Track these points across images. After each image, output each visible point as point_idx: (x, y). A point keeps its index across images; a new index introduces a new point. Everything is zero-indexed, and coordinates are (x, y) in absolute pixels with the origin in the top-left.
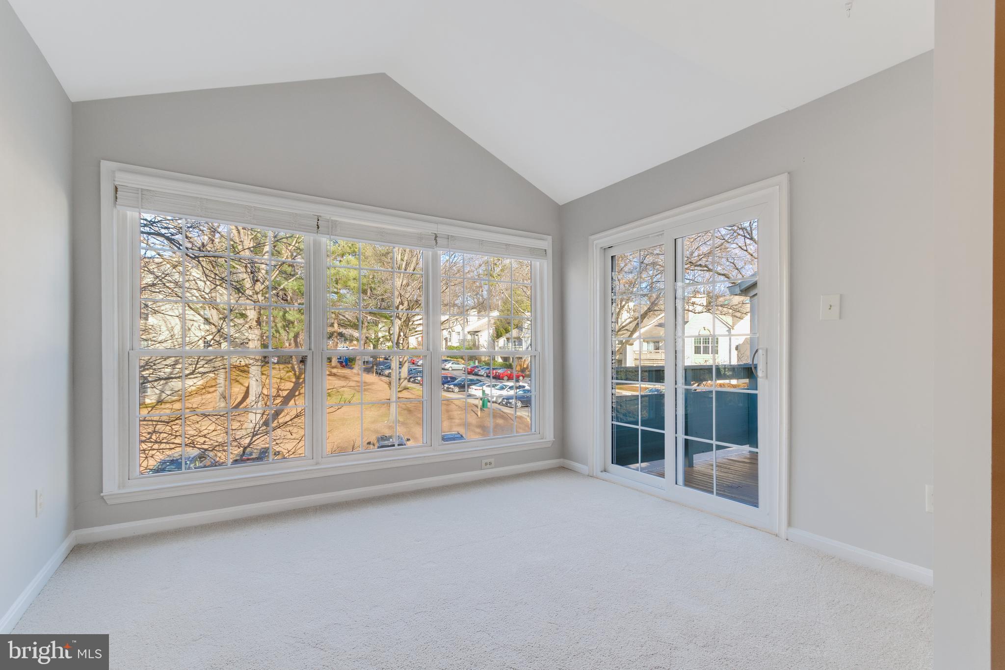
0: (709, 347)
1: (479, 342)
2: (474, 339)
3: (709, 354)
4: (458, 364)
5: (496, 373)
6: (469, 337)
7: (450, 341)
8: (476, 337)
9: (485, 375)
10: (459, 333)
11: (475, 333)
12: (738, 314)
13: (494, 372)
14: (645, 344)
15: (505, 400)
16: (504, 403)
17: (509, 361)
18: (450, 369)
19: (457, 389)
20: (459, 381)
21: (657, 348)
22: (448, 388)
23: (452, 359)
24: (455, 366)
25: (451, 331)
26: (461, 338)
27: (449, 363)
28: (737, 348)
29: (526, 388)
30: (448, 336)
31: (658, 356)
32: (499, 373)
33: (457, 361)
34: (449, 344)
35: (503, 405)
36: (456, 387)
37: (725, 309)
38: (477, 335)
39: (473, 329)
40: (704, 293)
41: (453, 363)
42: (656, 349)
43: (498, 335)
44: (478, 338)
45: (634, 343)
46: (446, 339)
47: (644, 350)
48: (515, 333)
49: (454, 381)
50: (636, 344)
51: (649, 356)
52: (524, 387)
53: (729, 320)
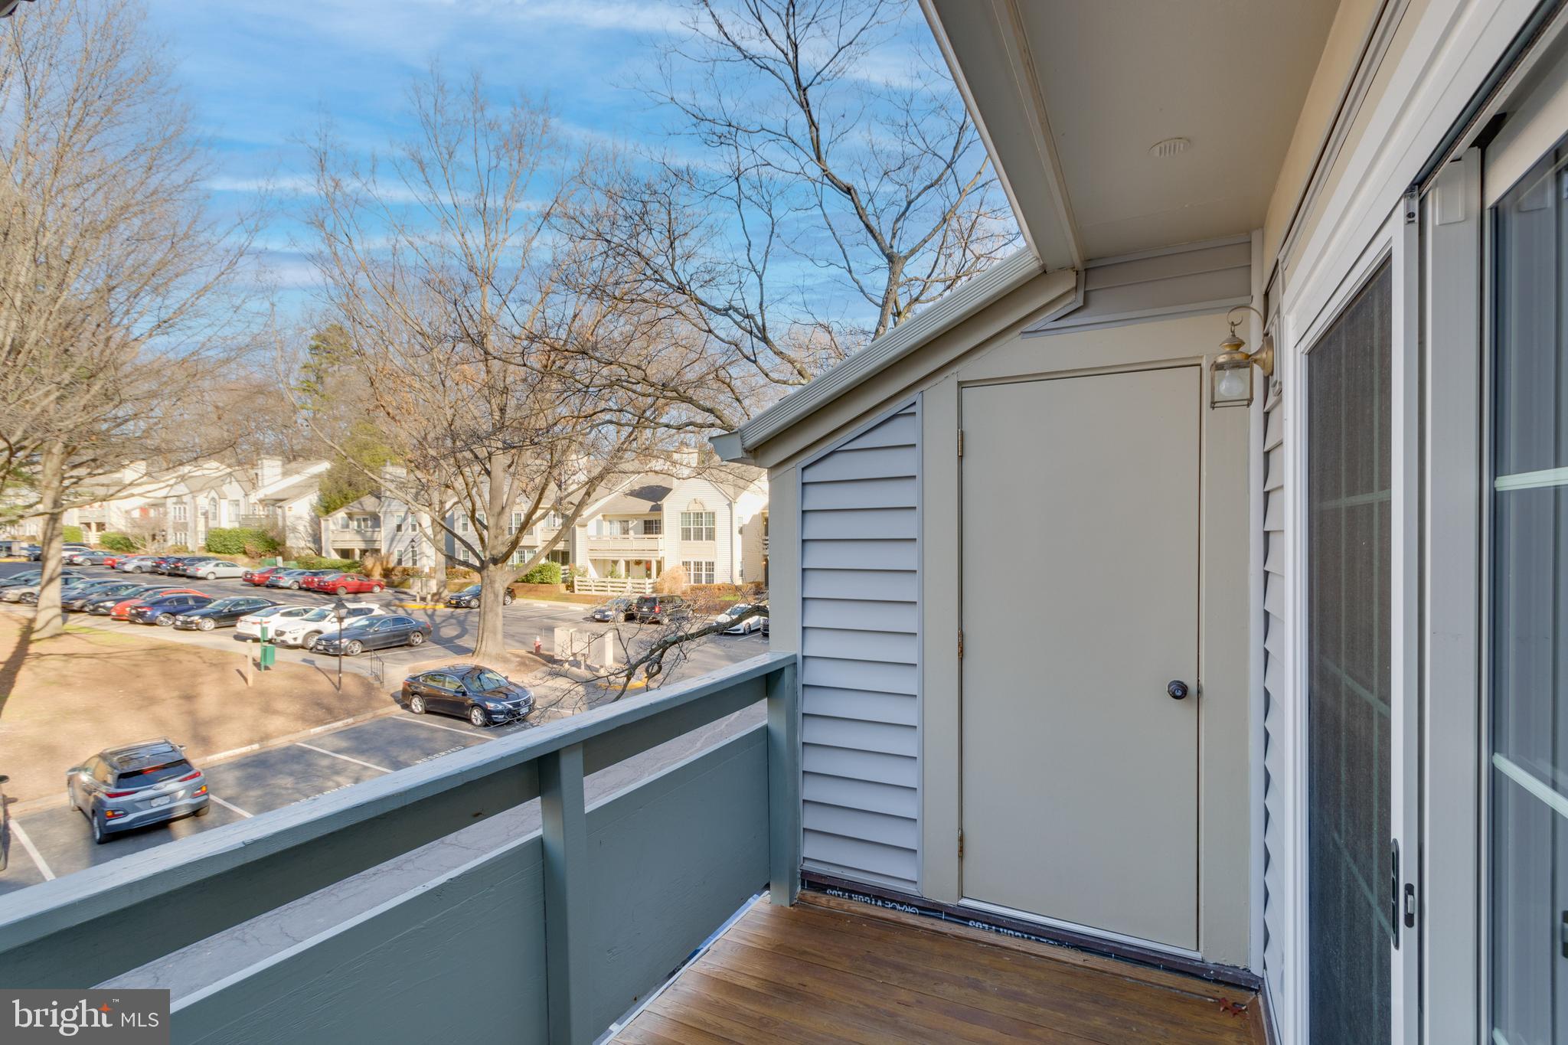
0: (702, 529)
1: (284, 518)
2: (275, 514)
3: (702, 539)
4: (233, 566)
5: (320, 582)
6: (261, 512)
7: (215, 517)
8: (279, 511)
9: (296, 586)
10: (237, 503)
11: (277, 502)
12: (741, 483)
13: (316, 580)
14: (606, 524)
15: (324, 643)
16: (320, 647)
17: (353, 557)
18: (211, 577)
19: (209, 624)
20: (218, 605)
21: (626, 531)
22: (185, 622)
23: (219, 555)
24: (223, 571)
25: (217, 497)
26: (242, 512)
27: (207, 564)
28: (741, 532)
29: (374, 614)
30: (211, 510)
31: (626, 545)
32: (325, 582)
33: (231, 559)
34: (212, 524)
35: (319, 652)
36: (207, 620)
37: (722, 475)
38: (280, 507)
39: (272, 495)
40: (695, 447)
41: (217, 565)
42: (624, 533)
43: (328, 508)
44: (284, 513)
45: (589, 523)
46: (205, 514)
47: (604, 534)
48: (369, 503)
49: (202, 607)
50: (592, 525)
51: (612, 545)
52: (371, 611)
53: (730, 490)
